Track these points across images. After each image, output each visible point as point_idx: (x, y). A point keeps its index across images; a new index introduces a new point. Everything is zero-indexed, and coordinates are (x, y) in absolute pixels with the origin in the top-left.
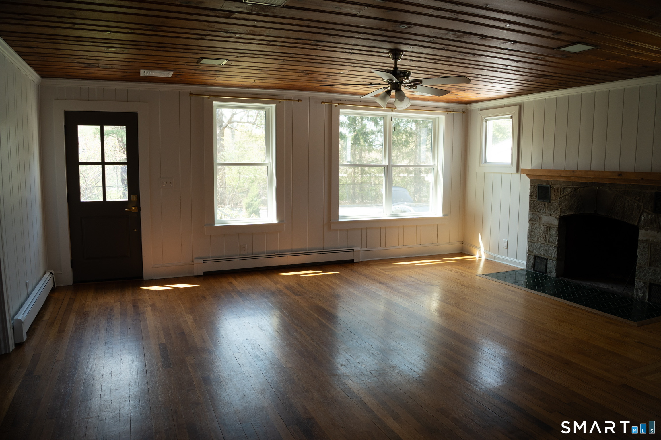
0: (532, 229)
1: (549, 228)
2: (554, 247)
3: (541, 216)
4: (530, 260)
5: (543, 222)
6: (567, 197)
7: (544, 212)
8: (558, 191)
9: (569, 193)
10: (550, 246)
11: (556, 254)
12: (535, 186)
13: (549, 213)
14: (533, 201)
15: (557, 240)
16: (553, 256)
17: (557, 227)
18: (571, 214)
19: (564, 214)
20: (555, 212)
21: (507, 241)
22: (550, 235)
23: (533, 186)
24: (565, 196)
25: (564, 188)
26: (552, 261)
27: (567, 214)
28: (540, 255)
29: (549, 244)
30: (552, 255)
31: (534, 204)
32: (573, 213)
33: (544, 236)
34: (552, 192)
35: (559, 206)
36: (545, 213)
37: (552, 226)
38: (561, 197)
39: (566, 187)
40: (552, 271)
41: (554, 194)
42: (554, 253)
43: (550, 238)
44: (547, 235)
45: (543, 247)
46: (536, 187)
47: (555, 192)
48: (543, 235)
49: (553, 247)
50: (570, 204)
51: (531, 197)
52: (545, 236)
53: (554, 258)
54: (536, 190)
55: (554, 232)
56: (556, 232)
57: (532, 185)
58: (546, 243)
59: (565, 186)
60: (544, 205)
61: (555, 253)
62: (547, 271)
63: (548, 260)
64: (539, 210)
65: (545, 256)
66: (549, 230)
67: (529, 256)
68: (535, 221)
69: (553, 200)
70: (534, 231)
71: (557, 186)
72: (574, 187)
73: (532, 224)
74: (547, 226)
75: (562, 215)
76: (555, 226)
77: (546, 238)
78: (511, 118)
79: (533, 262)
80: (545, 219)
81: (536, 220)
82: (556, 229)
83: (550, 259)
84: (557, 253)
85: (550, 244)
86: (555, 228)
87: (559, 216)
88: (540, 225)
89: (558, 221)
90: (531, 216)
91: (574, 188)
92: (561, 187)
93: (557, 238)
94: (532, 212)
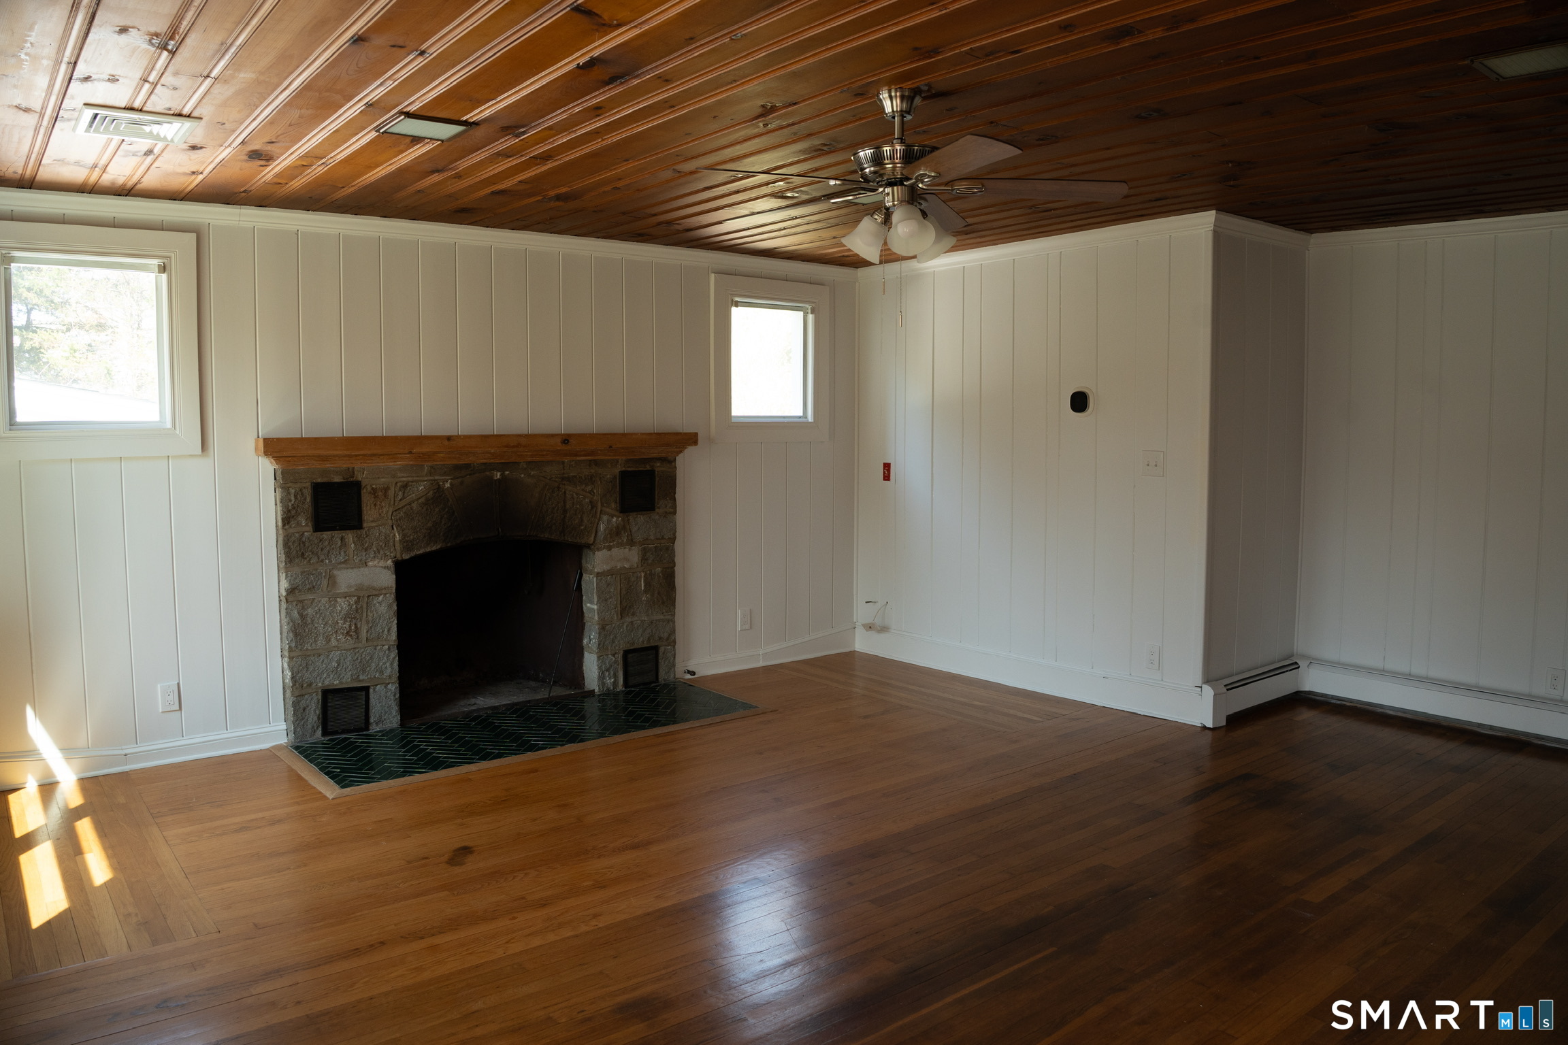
0: (302, 617)
1: (364, 597)
2: (389, 649)
3: (336, 572)
4: (304, 709)
5: (342, 588)
6: (414, 505)
7: (341, 559)
8: (386, 495)
9: (422, 497)
10: (375, 649)
11: (396, 664)
12: (301, 490)
13: (361, 560)
14: (297, 535)
15: (396, 626)
16: (388, 672)
17: (394, 591)
18: (434, 548)
19: (413, 554)
20: (381, 552)
21: (178, 684)
22: (370, 619)
23: (293, 491)
24: (410, 504)
25: (405, 486)
26: (385, 687)
27: (421, 552)
28: (341, 683)
29: (370, 644)
30: (382, 672)
31: (304, 543)
32: (439, 547)
33: (350, 626)
34: (366, 498)
35: (395, 535)
36: (345, 562)
37: (374, 593)
38: (395, 511)
39: (412, 482)
40: (386, 713)
41: (375, 505)
42: (388, 664)
43: (371, 628)
44: (361, 620)
45: (350, 658)
46: (305, 491)
47: (375, 497)
48: (347, 625)
49: (387, 647)
50: (430, 525)
51: (288, 523)
52: (355, 624)
53: (390, 677)
54: (305, 499)
55: (385, 610)
56: (390, 606)
57: (288, 485)
58: (360, 645)
59: (410, 479)
60: (342, 539)
61: (392, 664)
62: (372, 720)
63: (371, 691)
64: (322, 557)
65: (360, 681)
66: (365, 606)
67: (299, 702)
68: (312, 589)
69: (373, 521)
70: (312, 621)
71: (383, 480)
72: (436, 478)
73: (301, 601)
74: (359, 598)
75: (406, 556)
76: (384, 592)
77: (357, 630)
78: (163, 269)
79: (318, 712)
80: (348, 578)
81: (314, 587)
82: (391, 598)
83: (376, 685)
84: (399, 661)
85: (375, 643)
86: (385, 594)
87: (393, 562)
88: (333, 599)
89: (394, 577)
90: (295, 579)
91: (435, 480)
92: (396, 483)
93: (396, 621)
94: (297, 570)
